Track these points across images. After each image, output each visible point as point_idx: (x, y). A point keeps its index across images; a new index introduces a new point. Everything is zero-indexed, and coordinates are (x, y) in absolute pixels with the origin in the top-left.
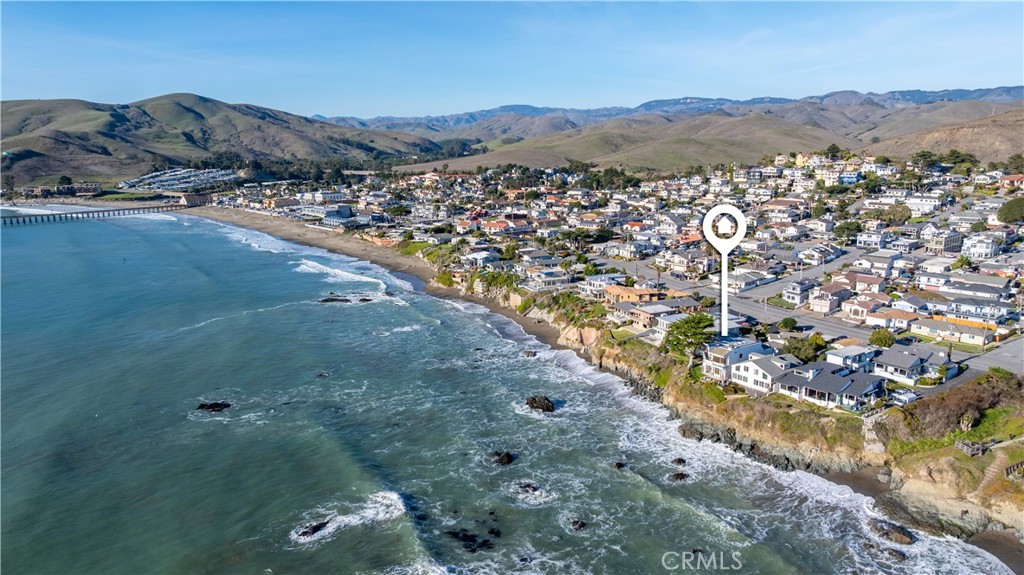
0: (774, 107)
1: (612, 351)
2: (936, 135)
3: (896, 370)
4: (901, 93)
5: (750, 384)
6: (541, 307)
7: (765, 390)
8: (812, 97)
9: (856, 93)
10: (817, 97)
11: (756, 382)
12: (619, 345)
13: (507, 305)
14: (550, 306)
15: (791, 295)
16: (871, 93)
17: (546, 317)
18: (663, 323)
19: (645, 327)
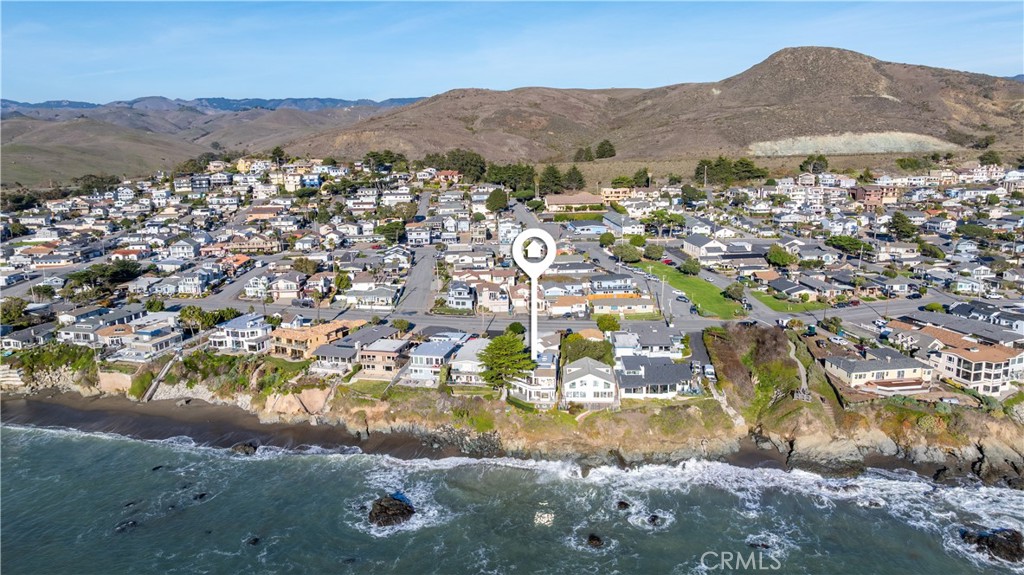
0: (86, 112)
1: (375, 409)
2: (345, 137)
3: (661, 348)
4: (207, 100)
5: (590, 399)
6: (170, 380)
7: (610, 400)
8: (119, 102)
9: (165, 98)
10: (125, 102)
11: (596, 395)
12: (384, 399)
13: (95, 391)
14: (185, 376)
15: (461, 301)
16: (178, 100)
17: (188, 393)
18: (421, 359)
19: (388, 369)
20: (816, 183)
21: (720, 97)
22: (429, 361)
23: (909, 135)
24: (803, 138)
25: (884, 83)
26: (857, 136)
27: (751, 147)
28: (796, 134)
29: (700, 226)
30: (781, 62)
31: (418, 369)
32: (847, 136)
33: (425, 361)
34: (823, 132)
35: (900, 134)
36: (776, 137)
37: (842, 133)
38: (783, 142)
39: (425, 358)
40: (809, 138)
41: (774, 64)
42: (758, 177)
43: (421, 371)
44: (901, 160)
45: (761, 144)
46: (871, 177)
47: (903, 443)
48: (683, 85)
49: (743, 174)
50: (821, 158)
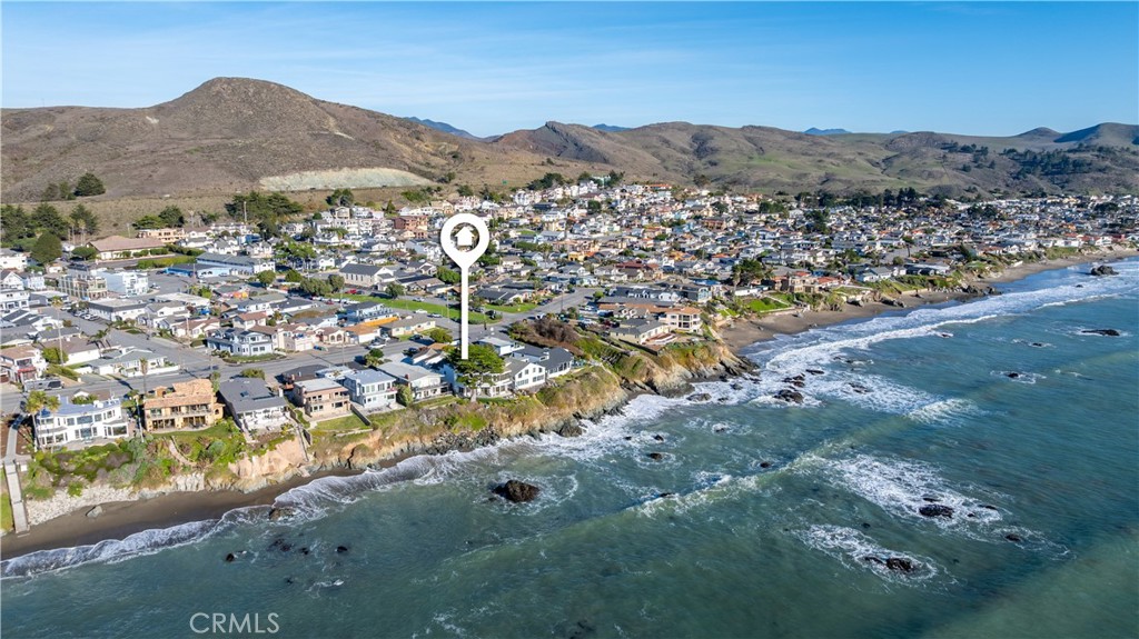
5: (531, 384)
7: (542, 382)
11: (534, 380)
12: (376, 428)
14: (56, 484)
17: (79, 502)
18: (373, 387)
19: (340, 405)
20: (351, 216)
21: (161, 127)
22: (381, 387)
23: (394, 171)
24: (308, 173)
25: (332, 122)
26: (354, 171)
27: (261, 182)
28: (300, 169)
29: (326, 259)
30: (218, 92)
31: (372, 397)
32: (345, 172)
33: (376, 388)
34: (325, 168)
35: (386, 170)
36: (283, 172)
37: (340, 168)
38: (291, 177)
39: (376, 385)
40: (313, 173)
41: (211, 94)
42: (296, 212)
43: (375, 399)
44: (406, 194)
45: (271, 179)
46: (393, 208)
47: (693, 369)
48: (72, 108)
49: (281, 210)
50: (347, 192)
